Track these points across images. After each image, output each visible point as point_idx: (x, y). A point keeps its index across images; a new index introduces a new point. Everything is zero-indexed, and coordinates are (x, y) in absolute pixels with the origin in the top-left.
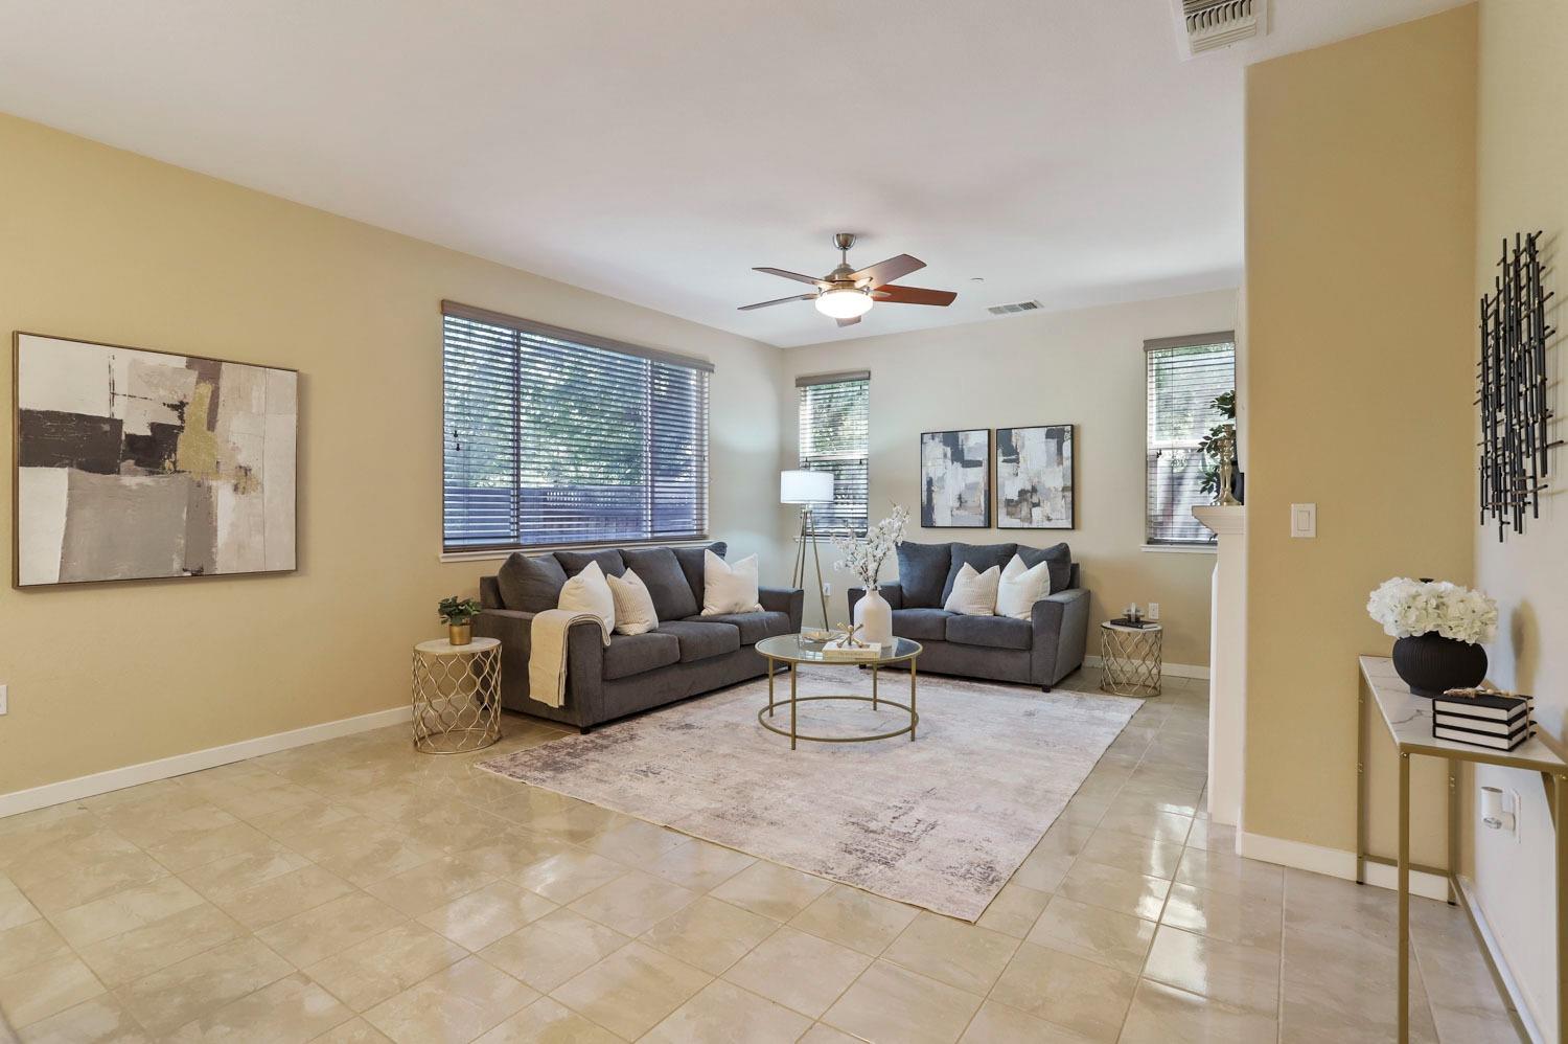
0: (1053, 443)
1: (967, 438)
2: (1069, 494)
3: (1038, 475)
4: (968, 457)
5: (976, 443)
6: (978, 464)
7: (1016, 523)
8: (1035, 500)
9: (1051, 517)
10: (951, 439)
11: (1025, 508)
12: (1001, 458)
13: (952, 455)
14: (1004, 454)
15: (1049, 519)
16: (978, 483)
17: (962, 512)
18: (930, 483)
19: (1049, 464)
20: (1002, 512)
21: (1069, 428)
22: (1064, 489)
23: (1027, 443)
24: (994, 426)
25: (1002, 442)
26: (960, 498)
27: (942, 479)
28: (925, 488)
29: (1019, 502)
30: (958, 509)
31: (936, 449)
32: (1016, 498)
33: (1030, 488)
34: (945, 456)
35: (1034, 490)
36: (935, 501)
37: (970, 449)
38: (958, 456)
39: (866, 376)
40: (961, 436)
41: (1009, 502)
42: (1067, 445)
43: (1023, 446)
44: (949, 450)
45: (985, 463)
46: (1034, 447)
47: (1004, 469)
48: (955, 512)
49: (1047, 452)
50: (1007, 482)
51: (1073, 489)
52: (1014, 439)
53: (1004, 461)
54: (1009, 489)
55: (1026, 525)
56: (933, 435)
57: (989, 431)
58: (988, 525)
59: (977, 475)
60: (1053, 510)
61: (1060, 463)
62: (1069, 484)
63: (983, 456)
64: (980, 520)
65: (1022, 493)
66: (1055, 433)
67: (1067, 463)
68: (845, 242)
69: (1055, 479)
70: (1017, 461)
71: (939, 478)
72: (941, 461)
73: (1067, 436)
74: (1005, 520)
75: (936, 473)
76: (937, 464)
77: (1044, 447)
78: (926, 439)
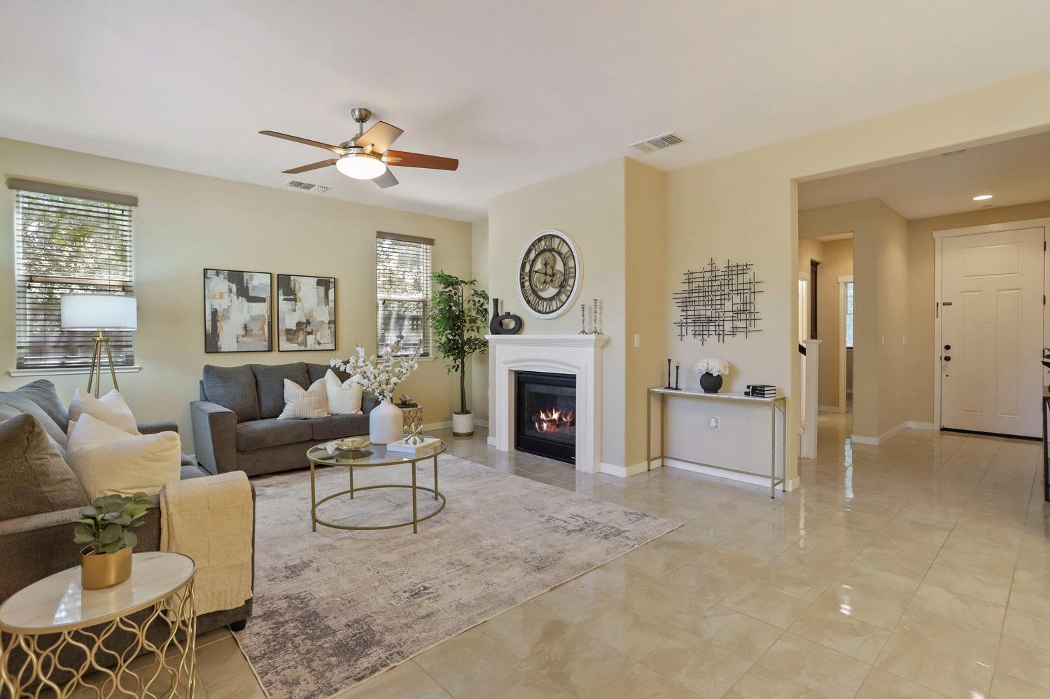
0: (322, 289)
1: (252, 278)
2: (333, 326)
3: (311, 311)
4: (252, 294)
5: (260, 283)
6: (263, 300)
7: (294, 347)
8: (309, 329)
9: (321, 342)
10: (236, 277)
11: (301, 336)
12: (281, 297)
13: (238, 290)
14: (284, 294)
15: (319, 344)
16: (262, 316)
17: (247, 339)
18: (215, 313)
19: (319, 304)
20: (283, 339)
21: (333, 280)
22: (329, 322)
23: (303, 287)
24: (276, 273)
25: (284, 284)
26: (245, 327)
27: (227, 311)
28: (209, 317)
29: (296, 332)
30: (243, 336)
31: (220, 285)
32: (294, 328)
33: (304, 320)
34: (230, 291)
35: (308, 322)
36: (219, 329)
37: (254, 288)
38: (243, 292)
39: (132, 201)
40: (246, 276)
41: (288, 331)
42: (331, 292)
43: (300, 290)
44: (234, 287)
45: (268, 300)
46: (308, 291)
47: (284, 306)
48: (241, 339)
49: (318, 295)
50: (287, 316)
51: (334, 322)
52: (292, 284)
53: (284, 299)
54: (289, 322)
55: (302, 348)
56: (218, 272)
57: (271, 276)
58: (270, 350)
59: (261, 309)
60: (322, 337)
61: (327, 304)
62: (333, 319)
63: (266, 294)
64: (264, 345)
65: (299, 324)
66: (324, 283)
67: (332, 304)
69: (322, 315)
70: (295, 300)
71: (224, 310)
72: (226, 295)
73: (332, 285)
74: (285, 345)
75: (221, 305)
76: (221, 296)
77: (314, 291)
78: (210, 273)
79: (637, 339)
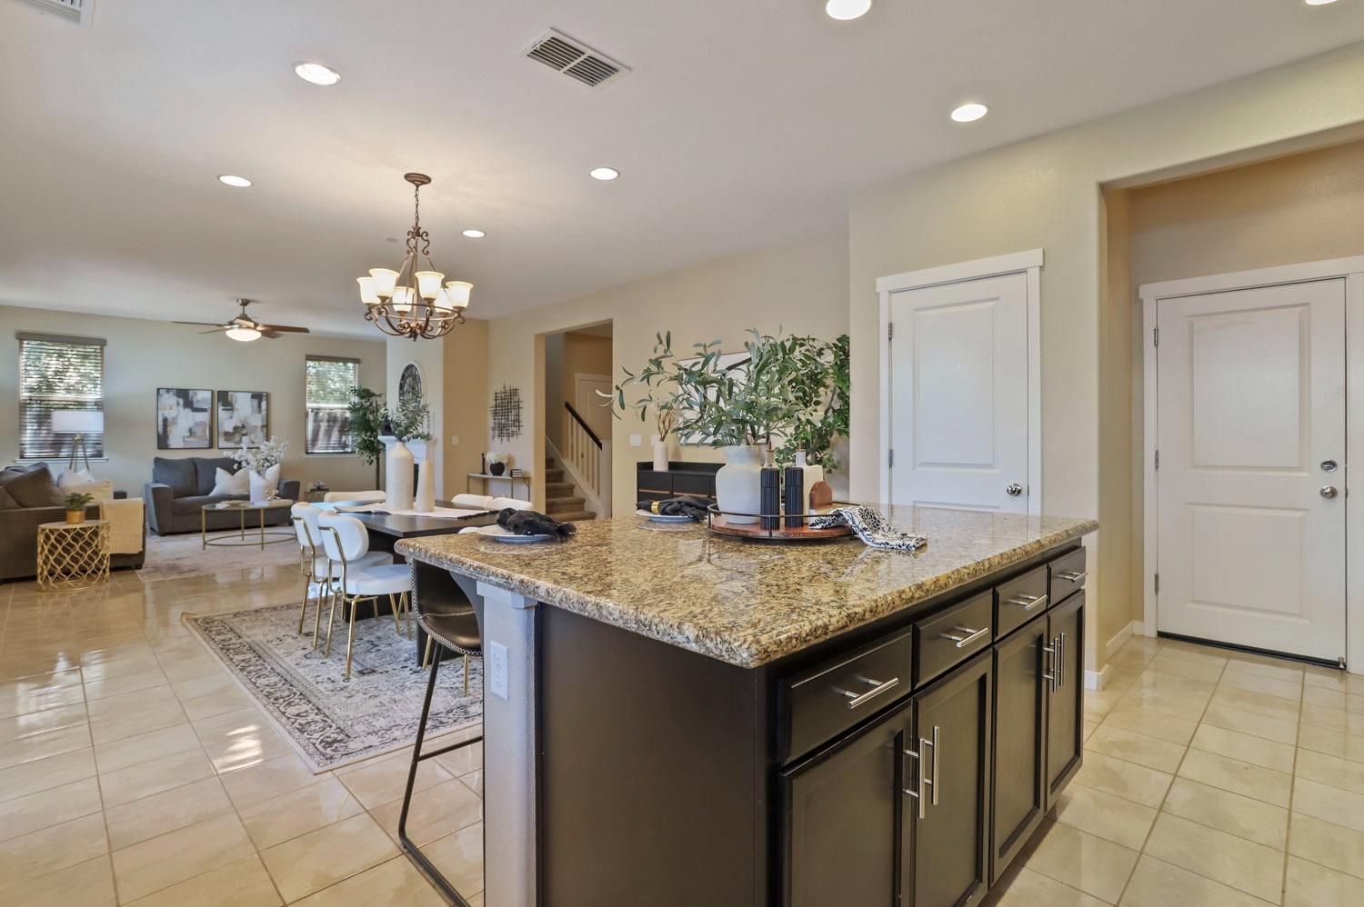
0: (255, 401)
1: (196, 394)
2: (265, 429)
3: (246, 418)
4: (196, 406)
5: (202, 397)
6: (205, 410)
7: (230, 445)
8: (244, 432)
9: (256, 441)
10: (184, 396)
11: (237, 438)
12: (221, 408)
13: (184, 404)
14: (223, 405)
15: (253, 443)
16: (204, 422)
17: (192, 439)
18: (165, 420)
19: (253, 412)
20: (222, 439)
21: (265, 394)
22: (262, 427)
23: (239, 400)
24: (217, 388)
25: (224, 398)
26: (190, 430)
27: (175, 419)
28: (161, 423)
29: (234, 433)
30: (189, 437)
31: (170, 400)
32: (231, 431)
33: (240, 425)
34: (178, 404)
35: (243, 427)
36: (169, 432)
37: (198, 401)
38: (189, 404)
39: (103, 342)
40: (191, 393)
41: (226, 434)
42: (264, 404)
43: (236, 402)
44: (181, 401)
45: (209, 410)
46: (244, 404)
47: (223, 414)
48: (187, 439)
49: (252, 406)
50: (225, 422)
51: (266, 426)
52: (229, 398)
53: (223, 409)
54: (227, 426)
55: (238, 446)
56: (168, 390)
57: (213, 392)
58: (211, 446)
59: (204, 417)
61: (260, 412)
63: (207, 406)
64: (206, 443)
65: (236, 428)
66: (257, 397)
67: (264, 413)
68: (245, 303)
69: (256, 421)
70: (232, 410)
71: (173, 418)
72: (174, 407)
73: (264, 398)
74: (222, 443)
75: (170, 414)
76: (171, 409)
77: (249, 403)
78: (161, 392)
79: (455, 440)
